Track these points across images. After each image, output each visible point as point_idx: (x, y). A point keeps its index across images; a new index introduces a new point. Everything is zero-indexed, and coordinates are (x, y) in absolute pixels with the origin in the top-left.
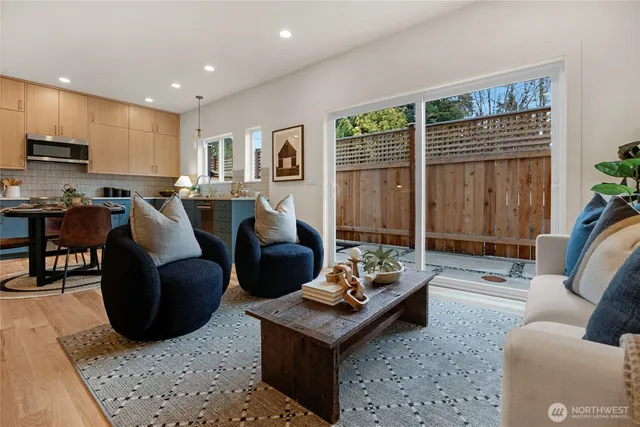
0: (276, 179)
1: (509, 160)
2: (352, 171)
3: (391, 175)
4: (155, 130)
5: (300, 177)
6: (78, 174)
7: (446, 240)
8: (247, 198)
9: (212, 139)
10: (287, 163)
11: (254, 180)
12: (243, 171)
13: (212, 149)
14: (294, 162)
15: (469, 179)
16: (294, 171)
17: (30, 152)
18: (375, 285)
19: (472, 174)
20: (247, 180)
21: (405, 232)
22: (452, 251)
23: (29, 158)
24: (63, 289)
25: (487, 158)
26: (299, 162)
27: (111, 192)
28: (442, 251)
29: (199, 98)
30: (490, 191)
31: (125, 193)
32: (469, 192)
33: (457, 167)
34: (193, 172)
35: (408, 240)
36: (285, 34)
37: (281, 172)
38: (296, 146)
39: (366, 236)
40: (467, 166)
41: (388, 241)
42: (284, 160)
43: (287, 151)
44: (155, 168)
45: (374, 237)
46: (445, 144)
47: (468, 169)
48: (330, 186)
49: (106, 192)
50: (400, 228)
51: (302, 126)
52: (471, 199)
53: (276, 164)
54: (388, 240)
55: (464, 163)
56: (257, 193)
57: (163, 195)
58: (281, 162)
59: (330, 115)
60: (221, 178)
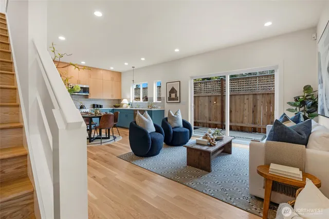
0: (168, 101)
1: (263, 94)
2: (197, 96)
3: (213, 99)
4: (112, 79)
5: (179, 101)
6: (85, 99)
7: (237, 126)
8: (155, 109)
9: (138, 83)
10: (173, 95)
11: (157, 102)
12: (153, 98)
13: (137, 88)
14: (176, 95)
15: (246, 101)
16: (176, 99)
19: (248, 99)
20: (154, 102)
21: (219, 122)
25: (254, 93)
26: (178, 96)
27: (99, 106)
28: (235, 131)
29: (133, 67)
30: (255, 106)
31: (101, 107)
32: (246, 106)
33: (241, 96)
34: (128, 97)
35: (220, 126)
37: (170, 99)
38: (177, 89)
39: (202, 124)
40: (245, 96)
41: (212, 126)
43: (173, 91)
44: (112, 96)
45: (205, 125)
47: (246, 97)
48: (191, 105)
49: (94, 106)
50: (217, 121)
51: (180, 82)
52: (247, 109)
53: (168, 96)
55: (244, 95)
56: (160, 107)
57: (115, 106)
58: (170, 95)
59: (192, 77)
60: (141, 100)
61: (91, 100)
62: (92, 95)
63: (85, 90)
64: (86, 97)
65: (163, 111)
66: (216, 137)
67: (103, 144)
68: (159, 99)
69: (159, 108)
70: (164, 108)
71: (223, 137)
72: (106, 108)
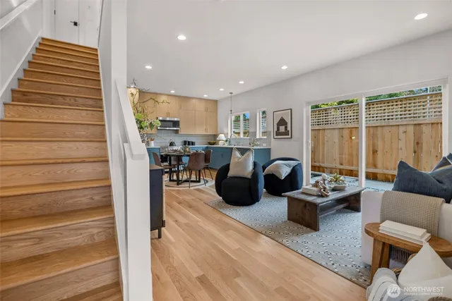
0: (275, 137)
1: (432, 124)
2: (319, 130)
3: (345, 132)
4: (207, 110)
5: (290, 136)
6: (175, 135)
7: (385, 174)
8: (259, 147)
9: (237, 114)
10: (282, 129)
11: (262, 137)
12: (256, 132)
13: (237, 120)
14: (286, 128)
15: (402, 136)
16: (286, 133)
19: (405, 132)
20: (258, 137)
22: (389, 181)
23: (158, 128)
24: (189, 187)
25: (415, 122)
26: (289, 129)
28: (382, 181)
29: (231, 93)
30: (418, 143)
32: (402, 144)
33: (394, 128)
34: (225, 131)
37: (278, 133)
38: (288, 120)
39: (329, 170)
40: (401, 127)
42: (280, 127)
43: (282, 122)
44: (206, 130)
45: (334, 171)
46: (384, 113)
47: (402, 129)
48: (307, 142)
49: (185, 143)
51: (291, 109)
52: (403, 149)
53: (276, 130)
54: (344, 172)
55: (398, 125)
56: (264, 145)
57: (210, 144)
58: (278, 129)
59: (308, 103)
60: (242, 135)
61: (182, 135)
62: (183, 129)
63: (176, 124)
64: (177, 132)
65: (268, 151)
66: (332, 186)
67: (191, 188)
68: (264, 133)
69: (264, 146)
70: (270, 145)
71: (345, 187)
72: (200, 146)
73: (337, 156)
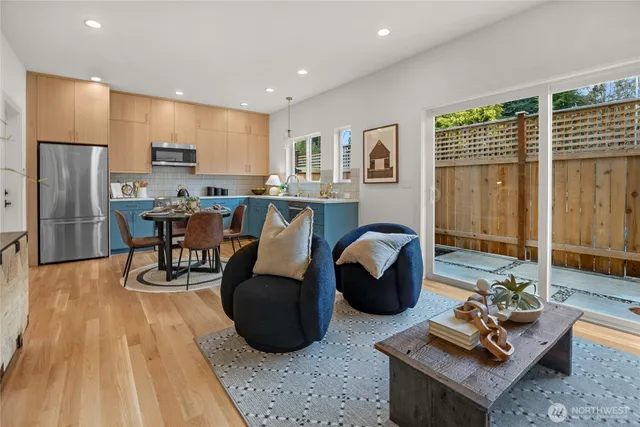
0: (367, 180)
2: (445, 167)
3: (493, 173)
4: (249, 131)
5: (394, 179)
6: (188, 176)
7: (568, 253)
8: (336, 200)
9: (300, 138)
10: (379, 165)
11: (342, 181)
12: (332, 171)
14: (387, 164)
15: (602, 178)
16: (387, 173)
17: (154, 158)
18: (511, 324)
19: (608, 172)
20: (335, 181)
21: (511, 239)
22: (577, 267)
23: (154, 163)
25: (631, 153)
26: (393, 163)
27: (220, 191)
29: (289, 99)
30: (634, 194)
31: (224, 192)
32: (602, 195)
34: (282, 171)
35: (515, 249)
36: (383, 32)
37: (372, 173)
38: (391, 147)
40: (599, 162)
41: (490, 248)
42: (376, 161)
43: (380, 151)
44: (248, 168)
45: (471, 243)
46: (567, 136)
47: (602, 166)
49: (209, 191)
50: (505, 234)
51: (397, 125)
52: (606, 204)
53: (368, 166)
55: (595, 159)
56: (347, 195)
57: (255, 192)
58: (372, 164)
59: (429, 112)
60: (309, 178)
61: (202, 177)
62: (203, 166)
63: (189, 155)
64: (191, 170)
65: (354, 207)
68: (347, 174)
69: (347, 198)
70: (358, 198)
72: (237, 194)
73: (476, 217)
